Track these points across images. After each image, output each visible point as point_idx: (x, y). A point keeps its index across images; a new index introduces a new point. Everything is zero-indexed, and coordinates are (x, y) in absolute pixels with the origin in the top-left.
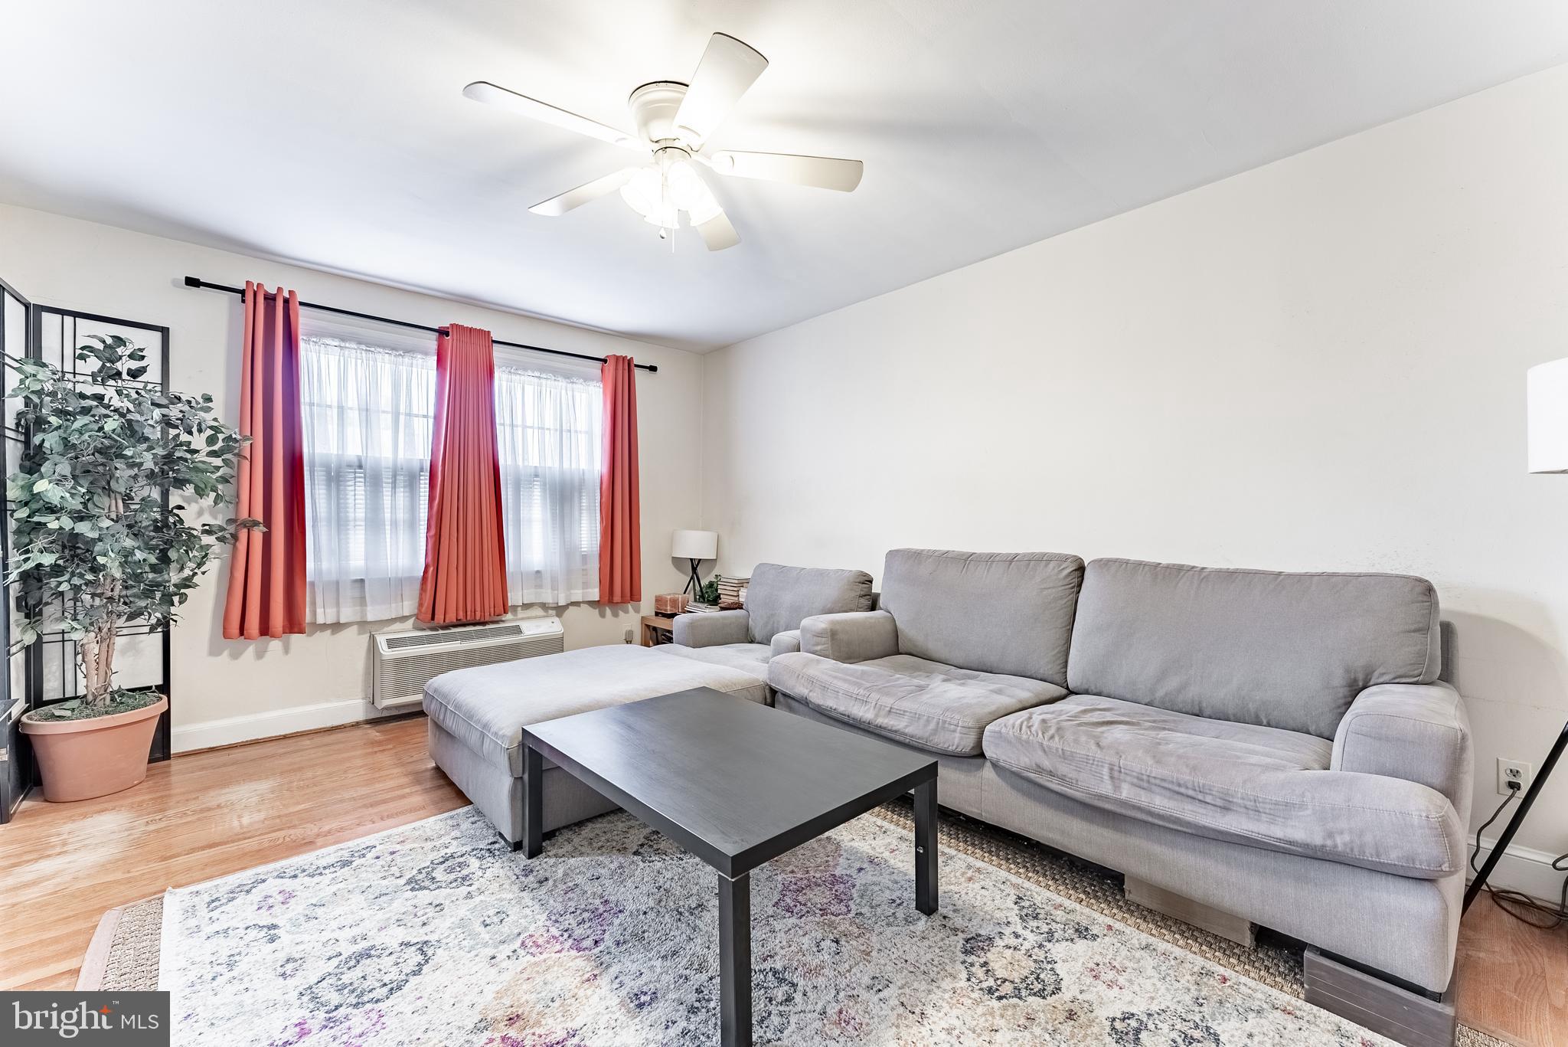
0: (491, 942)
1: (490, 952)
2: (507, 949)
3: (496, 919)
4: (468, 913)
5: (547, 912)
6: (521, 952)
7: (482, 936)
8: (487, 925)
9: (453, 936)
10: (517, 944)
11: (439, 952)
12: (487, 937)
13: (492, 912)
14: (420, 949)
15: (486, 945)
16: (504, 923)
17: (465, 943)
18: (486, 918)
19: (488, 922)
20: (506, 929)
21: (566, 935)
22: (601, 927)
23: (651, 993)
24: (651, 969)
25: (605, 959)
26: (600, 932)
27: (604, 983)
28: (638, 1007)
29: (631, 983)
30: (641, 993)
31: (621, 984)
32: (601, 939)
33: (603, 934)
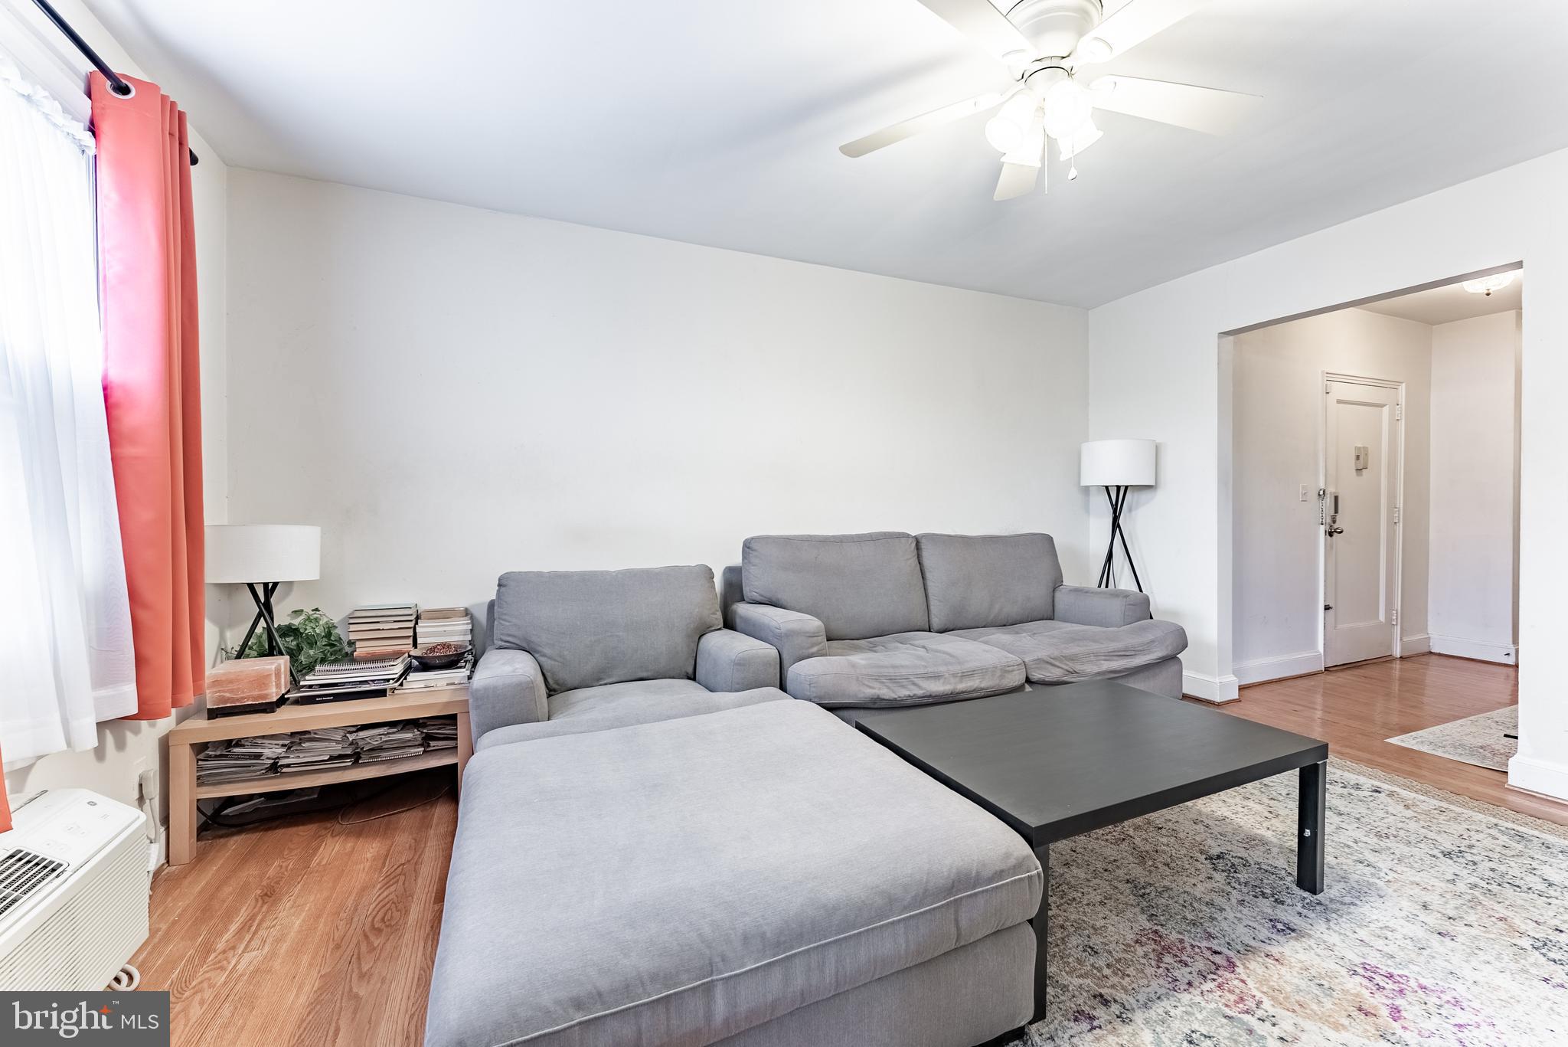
2: (1263, 1029)
5: (1173, 993)
6: (1261, 1013)
10: (1247, 1017)
16: (1212, 1034)
20: (1225, 1031)
21: (1212, 976)
22: (1189, 949)
23: (1271, 920)
24: (1239, 919)
25: (1239, 947)
26: (1197, 950)
27: (1274, 950)
28: (1293, 930)
29: (1264, 933)
30: (1274, 927)
31: (1269, 939)
32: (1209, 949)
33: (1199, 947)
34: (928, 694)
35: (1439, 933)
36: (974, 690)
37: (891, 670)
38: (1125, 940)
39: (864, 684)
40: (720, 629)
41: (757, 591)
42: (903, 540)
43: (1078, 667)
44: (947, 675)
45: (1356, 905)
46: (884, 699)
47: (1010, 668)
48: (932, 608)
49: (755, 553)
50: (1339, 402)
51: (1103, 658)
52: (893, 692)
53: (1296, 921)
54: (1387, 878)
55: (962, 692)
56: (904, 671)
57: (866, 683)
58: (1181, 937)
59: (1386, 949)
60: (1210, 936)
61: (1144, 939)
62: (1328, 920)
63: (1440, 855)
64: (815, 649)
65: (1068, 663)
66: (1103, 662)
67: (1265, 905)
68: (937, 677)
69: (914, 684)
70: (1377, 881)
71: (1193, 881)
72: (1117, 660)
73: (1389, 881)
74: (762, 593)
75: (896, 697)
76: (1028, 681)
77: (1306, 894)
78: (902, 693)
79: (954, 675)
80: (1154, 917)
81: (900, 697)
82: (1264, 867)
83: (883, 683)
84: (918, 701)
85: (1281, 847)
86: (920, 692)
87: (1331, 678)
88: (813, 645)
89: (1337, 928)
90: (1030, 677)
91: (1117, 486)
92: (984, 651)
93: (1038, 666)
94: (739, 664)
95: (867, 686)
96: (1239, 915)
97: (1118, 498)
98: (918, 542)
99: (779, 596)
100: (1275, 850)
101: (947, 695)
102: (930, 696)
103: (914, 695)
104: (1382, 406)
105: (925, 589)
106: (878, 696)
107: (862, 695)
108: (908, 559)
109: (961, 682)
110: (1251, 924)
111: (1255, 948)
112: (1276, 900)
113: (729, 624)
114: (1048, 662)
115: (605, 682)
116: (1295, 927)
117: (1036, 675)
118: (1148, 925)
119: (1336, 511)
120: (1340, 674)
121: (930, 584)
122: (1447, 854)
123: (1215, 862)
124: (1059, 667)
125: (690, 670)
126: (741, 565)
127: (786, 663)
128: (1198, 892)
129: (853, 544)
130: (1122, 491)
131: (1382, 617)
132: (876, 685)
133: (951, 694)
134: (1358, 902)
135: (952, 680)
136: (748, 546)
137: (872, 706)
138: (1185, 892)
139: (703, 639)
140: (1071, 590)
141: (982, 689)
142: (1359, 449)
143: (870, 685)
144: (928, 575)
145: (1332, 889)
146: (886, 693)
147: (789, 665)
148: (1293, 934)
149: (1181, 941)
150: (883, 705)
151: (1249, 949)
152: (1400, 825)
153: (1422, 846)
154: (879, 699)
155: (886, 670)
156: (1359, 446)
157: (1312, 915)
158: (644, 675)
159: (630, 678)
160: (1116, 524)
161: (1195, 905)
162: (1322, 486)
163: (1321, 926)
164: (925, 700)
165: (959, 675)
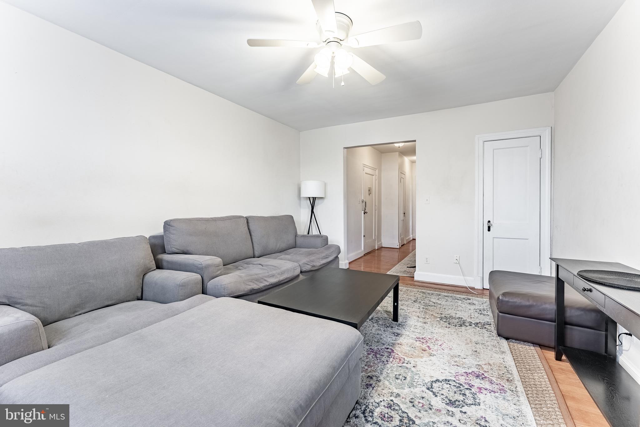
0: (410, 371)
1: (413, 369)
2: (409, 366)
3: (401, 377)
4: (405, 388)
5: (385, 366)
6: (406, 362)
7: (410, 375)
8: (405, 377)
9: (418, 383)
10: (404, 364)
11: (426, 381)
12: (409, 374)
13: (399, 381)
14: (432, 388)
15: (412, 372)
16: (400, 374)
17: (417, 378)
18: (403, 380)
19: (404, 378)
20: (402, 371)
21: (390, 356)
22: (381, 350)
23: (393, 333)
24: (387, 336)
25: (391, 344)
26: (383, 350)
27: (399, 342)
28: (399, 334)
29: (394, 338)
30: (395, 335)
31: (396, 339)
32: (385, 348)
33: (383, 349)
34: (271, 284)
35: (424, 323)
36: (286, 279)
37: (256, 276)
38: (365, 355)
39: (247, 284)
40: (154, 270)
41: (175, 247)
42: (242, 219)
43: (315, 264)
44: (276, 275)
45: (406, 322)
46: (255, 290)
47: (296, 268)
48: (255, 248)
49: (173, 228)
50: (366, 173)
51: (321, 259)
52: (258, 285)
53: (398, 331)
54: (408, 312)
55: (282, 280)
56: (260, 276)
57: (248, 283)
58: (377, 347)
59: (418, 331)
60: (384, 344)
61: (369, 352)
62: (404, 328)
63: (413, 302)
64: (219, 272)
65: (311, 263)
66: (321, 261)
67: (389, 329)
68: (273, 276)
69: (265, 280)
70: (407, 313)
71: (370, 329)
72: (324, 260)
73: (409, 313)
74: (179, 248)
75: (259, 287)
76: (301, 272)
77: (396, 323)
78: (261, 285)
79: (279, 274)
80: (368, 344)
81: (261, 287)
82: (383, 318)
83: (254, 282)
84: (267, 287)
85: (384, 311)
86: (267, 284)
87: (366, 258)
88: (218, 270)
89: (407, 330)
90: (302, 270)
91: (313, 197)
92: (285, 262)
93: (304, 265)
94: (183, 286)
95: (248, 285)
96: (386, 335)
97: (313, 201)
98: (247, 219)
99: (188, 249)
100: (383, 312)
101: (277, 283)
102: (272, 284)
103: (266, 285)
104: (373, 175)
105: (252, 240)
106: (253, 288)
107: (246, 290)
108: (244, 227)
109: (281, 276)
110: (390, 336)
111: (394, 343)
112: (391, 327)
113: (159, 266)
114: (306, 264)
115: (80, 312)
116: (399, 333)
117: (304, 269)
118: (368, 347)
119: (366, 207)
120: (367, 256)
121: (254, 238)
122: (414, 301)
123: (372, 321)
124: (309, 265)
125: (139, 295)
126: (163, 234)
127: (205, 281)
128: (373, 331)
129: (221, 221)
130: (314, 199)
131: (374, 238)
132: (251, 284)
133: (279, 282)
134: (407, 321)
135: (278, 276)
136: (167, 225)
137: (250, 293)
138: (371, 333)
139: (147, 276)
140: (301, 236)
141: (288, 278)
142: (369, 188)
143: (249, 284)
144: (252, 234)
145: (400, 319)
146: (255, 286)
147: (207, 282)
148: (400, 335)
149: (378, 349)
150: (254, 292)
151: (393, 344)
152: (402, 296)
153: (409, 301)
154: (253, 289)
155: (254, 276)
156: (369, 187)
157: (400, 328)
158: (110, 303)
159: (100, 307)
160: (312, 212)
161: (375, 336)
162: (363, 199)
163: (404, 331)
164: (270, 287)
165: (280, 274)
